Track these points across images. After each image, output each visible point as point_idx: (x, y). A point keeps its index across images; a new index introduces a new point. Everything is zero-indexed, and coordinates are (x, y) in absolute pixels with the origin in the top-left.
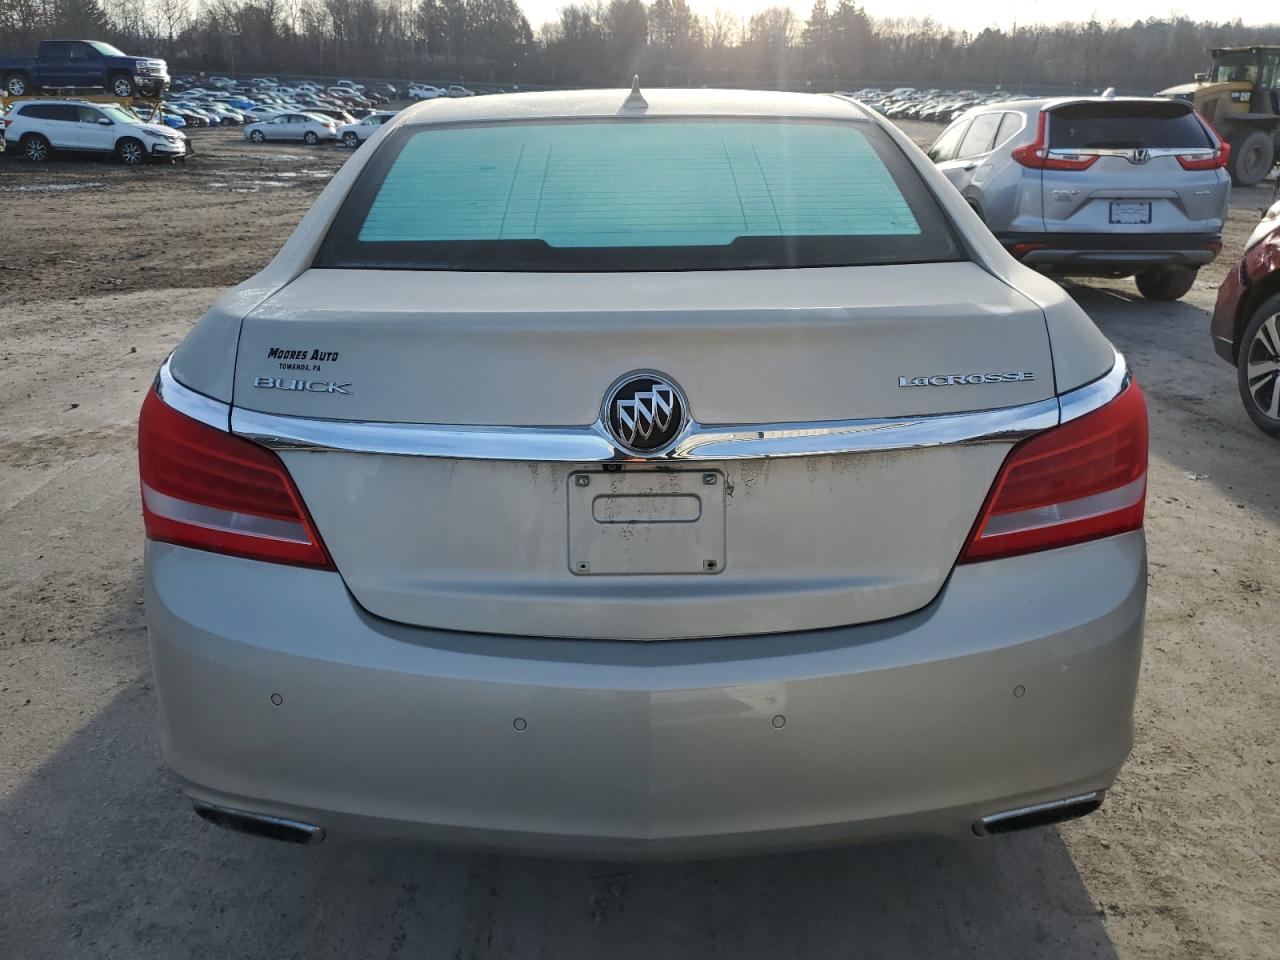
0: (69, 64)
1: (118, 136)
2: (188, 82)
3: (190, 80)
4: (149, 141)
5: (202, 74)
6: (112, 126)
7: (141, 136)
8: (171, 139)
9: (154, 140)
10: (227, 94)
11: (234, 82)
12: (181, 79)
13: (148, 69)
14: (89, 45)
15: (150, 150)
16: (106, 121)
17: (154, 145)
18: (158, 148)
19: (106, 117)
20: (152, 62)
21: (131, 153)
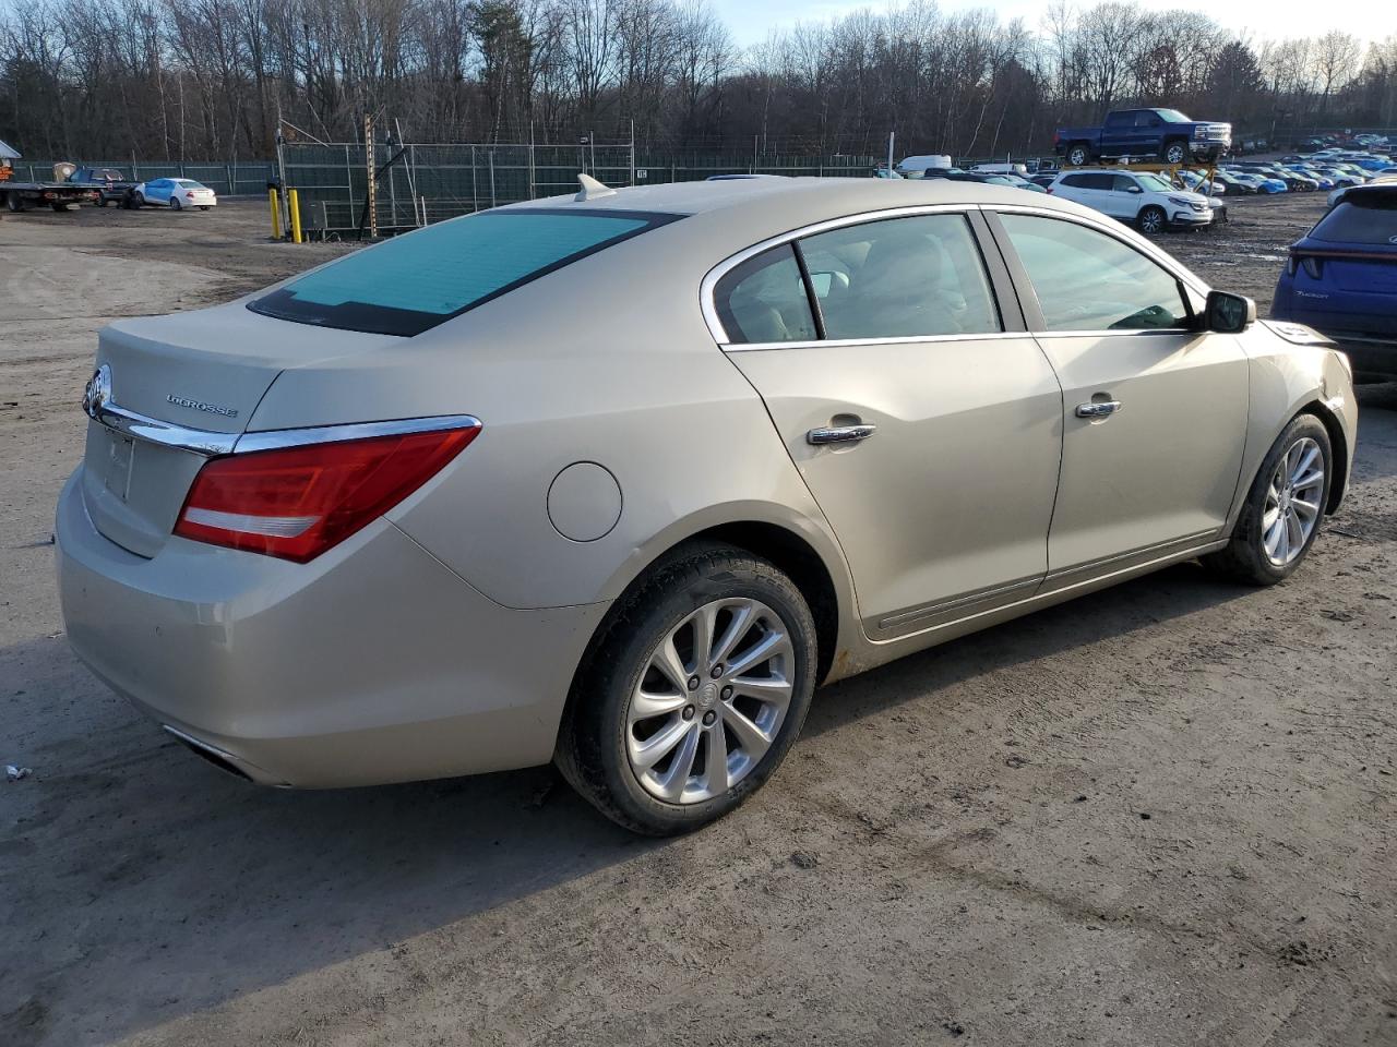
0: (1130, 134)
1: (1143, 204)
2: (1328, 141)
3: (1330, 138)
4: (1171, 209)
5: (1349, 131)
6: (1140, 194)
7: (1165, 204)
8: (1198, 208)
9: (1178, 208)
10: (1367, 154)
11: (1385, 139)
12: (1319, 139)
13: (1207, 134)
14: (1155, 113)
15: (1170, 218)
16: (1136, 189)
17: (1177, 213)
18: (1179, 216)
19: (1137, 185)
20: (1213, 126)
21: (1151, 221)
